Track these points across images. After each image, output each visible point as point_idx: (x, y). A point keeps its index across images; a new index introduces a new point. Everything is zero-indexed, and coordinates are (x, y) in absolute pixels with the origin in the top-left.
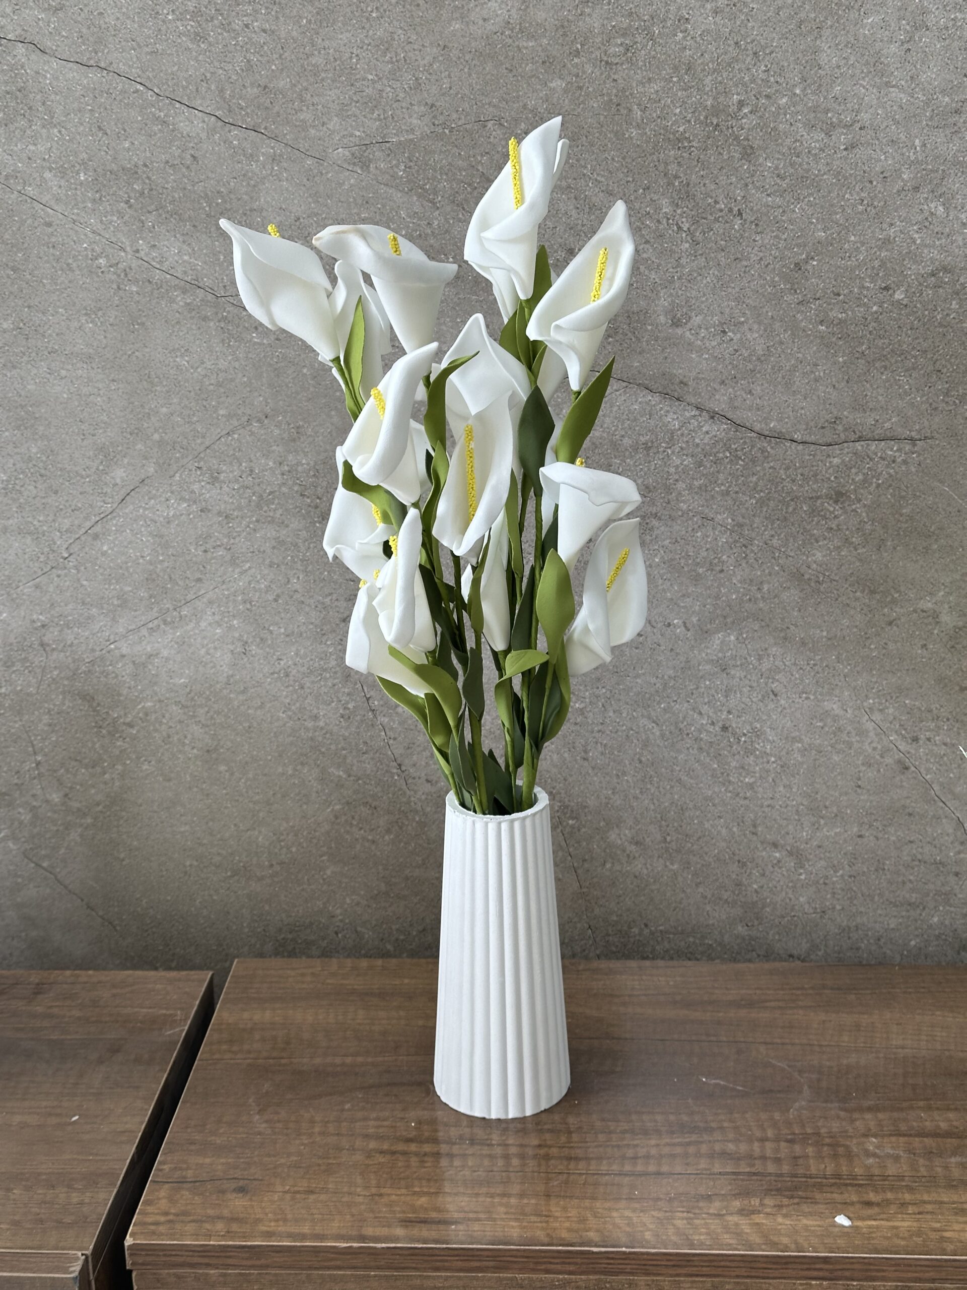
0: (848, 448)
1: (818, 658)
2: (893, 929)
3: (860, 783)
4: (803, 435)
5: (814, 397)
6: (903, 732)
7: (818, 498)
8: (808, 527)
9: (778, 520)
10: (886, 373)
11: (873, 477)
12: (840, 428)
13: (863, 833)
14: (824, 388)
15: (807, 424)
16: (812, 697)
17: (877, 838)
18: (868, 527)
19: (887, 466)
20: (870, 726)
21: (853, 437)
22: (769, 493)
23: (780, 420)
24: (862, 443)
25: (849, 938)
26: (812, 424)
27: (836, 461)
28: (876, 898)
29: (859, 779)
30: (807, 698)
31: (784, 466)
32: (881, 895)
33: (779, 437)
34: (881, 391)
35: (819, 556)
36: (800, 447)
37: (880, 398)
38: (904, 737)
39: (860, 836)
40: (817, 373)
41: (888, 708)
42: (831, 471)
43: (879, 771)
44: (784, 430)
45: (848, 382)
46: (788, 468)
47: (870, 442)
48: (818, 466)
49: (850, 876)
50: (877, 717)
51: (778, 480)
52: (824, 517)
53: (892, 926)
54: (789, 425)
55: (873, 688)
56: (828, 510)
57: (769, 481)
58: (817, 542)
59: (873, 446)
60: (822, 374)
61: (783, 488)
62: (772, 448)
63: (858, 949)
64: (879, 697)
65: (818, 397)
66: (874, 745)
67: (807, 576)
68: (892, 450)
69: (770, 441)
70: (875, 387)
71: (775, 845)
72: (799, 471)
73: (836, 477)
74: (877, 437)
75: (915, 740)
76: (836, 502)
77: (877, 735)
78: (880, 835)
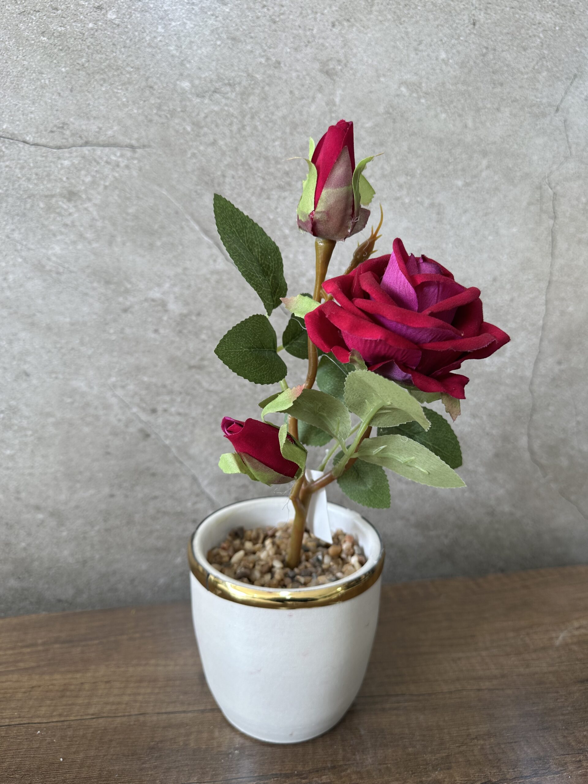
0: (76, 151)
1: (63, 341)
2: (145, 571)
3: (108, 450)
4: (34, 137)
5: (42, 103)
6: (144, 405)
7: (53, 196)
8: (46, 223)
9: (18, 215)
10: (105, 85)
11: (101, 179)
12: (68, 133)
14: (50, 95)
15: (37, 128)
16: (61, 376)
17: (127, 497)
18: (99, 224)
19: (113, 170)
20: (114, 401)
21: (80, 142)
22: (7, 190)
23: (12, 122)
24: (89, 148)
25: (108, 581)
26: (42, 128)
27: (66, 163)
28: (129, 546)
30: (56, 378)
31: (19, 166)
32: (133, 544)
33: (13, 138)
34: (102, 101)
35: (57, 249)
36: (33, 149)
37: (102, 108)
38: (144, 410)
40: (43, 81)
41: (129, 385)
42: (62, 172)
43: (125, 439)
44: (16, 132)
45: (71, 91)
46: (22, 168)
47: (95, 148)
48: (50, 167)
50: (120, 392)
51: (15, 178)
52: (60, 214)
53: (144, 568)
54: (21, 127)
55: (115, 368)
56: (62, 208)
57: (7, 179)
58: (54, 235)
59: (99, 151)
60: (47, 82)
61: (20, 185)
62: (6, 148)
63: (116, 590)
64: (120, 375)
65: (46, 103)
66: (118, 417)
67: (48, 268)
68: (115, 155)
69: (4, 141)
70: (96, 97)
71: (38, 508)
72: (34, 171)
73: (67, 178)
74: (101, 143)
75: (154, 411)
76: (69, 200)
77: (121, 408)
78: (129, 494)
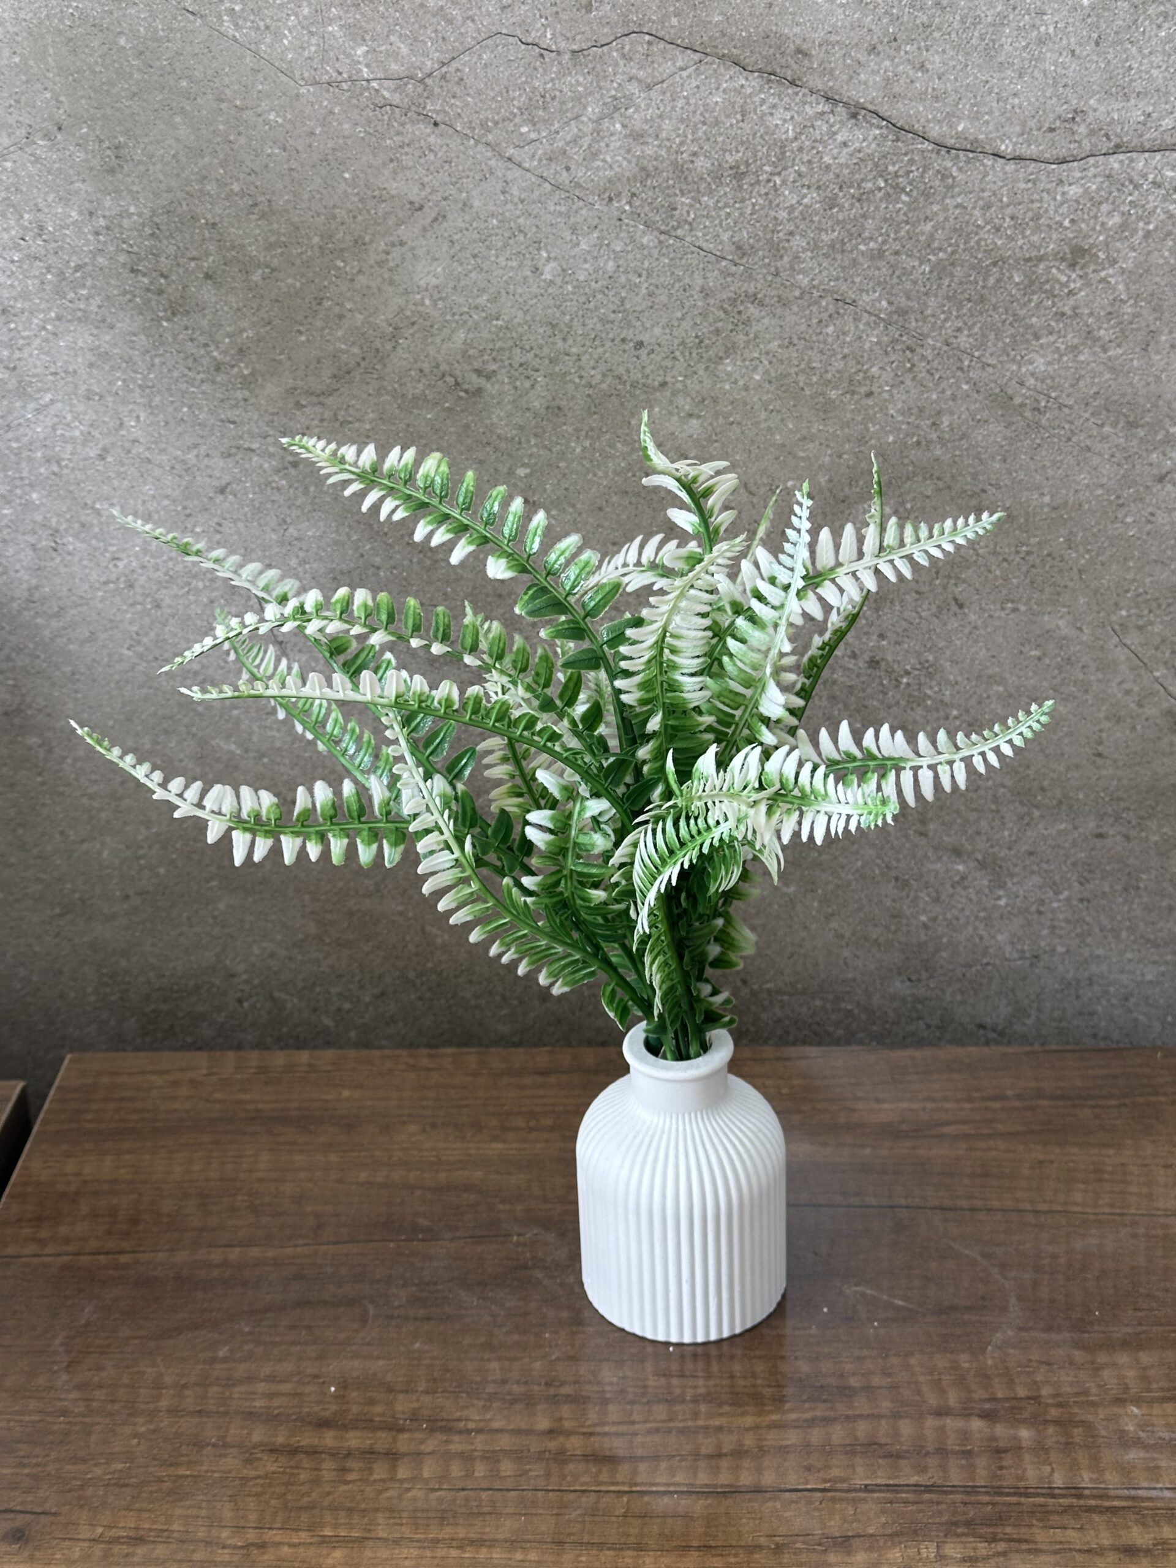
0: (1096, 166)
1: (1034, 541)
2: (1151, 982)
3: (1100, 748)
4: (1016, 144)
5: (1036, 73)
7: (1040, 259)
8: (1022, 313)
9: (969, 300)
10: (1166, 25)
11: (1139, 218)
12: (1082, 129)
13: (1103, 830)
14: (1055, 56)
15: (1024, 124)
16: (1023, 608)
17: (1128, 838)
18: (1128, 309)
19: (1165, 199)
20: (1121, 654)
21: (1105, 146)
22: (953, 253)
23: (976, 117)
24: (1121, 157)
25: (1078, 997)
26: (1032, 124)
27: (1074, 191)
28: (1124, 934)
29: (1100, 743)
30: (1015, 610)
31: (981, 203)
32: (1131, 929)
33: (973, 149)
34: (1157, 59)
35: (1040, 363)
36: (1011, 167)
37: (1155, 72)
39: (1100, 836)
40: (1042, 29)
41: (1152, 624)
42: (1064, 209)
43: (1133, 729)
44: (982, 137)
45: (1097, 44)
46: (987, 206)
47: (1134, 155)
48: (1041, 201)
49: (1082, 900)
50: (1133, 639)
51: (971, 228)
52: (1051, 294)
53: (1149, 977)
54: (991, 127)
55: (1128, 591)
56: (1058, 281)
57: (955, 230)
58: (1037, 337)
59: (1141, 162)
60: (1051, 30)
61: (978, 243)
62: (960, 169)
63: (1092, 1014)
64: (1137, 606)
65: (1045, 72)
66: (1127, 686)
67: (1017, 401)
69: (957, 157)
70: (1146, 52)
71: (957, 852)
72: (1009, 211)
73: (1072, 221)
74: (1147, 146)
76: (1073, 265)
77: (1132, 669)
78: (1133, 833)
